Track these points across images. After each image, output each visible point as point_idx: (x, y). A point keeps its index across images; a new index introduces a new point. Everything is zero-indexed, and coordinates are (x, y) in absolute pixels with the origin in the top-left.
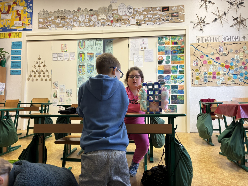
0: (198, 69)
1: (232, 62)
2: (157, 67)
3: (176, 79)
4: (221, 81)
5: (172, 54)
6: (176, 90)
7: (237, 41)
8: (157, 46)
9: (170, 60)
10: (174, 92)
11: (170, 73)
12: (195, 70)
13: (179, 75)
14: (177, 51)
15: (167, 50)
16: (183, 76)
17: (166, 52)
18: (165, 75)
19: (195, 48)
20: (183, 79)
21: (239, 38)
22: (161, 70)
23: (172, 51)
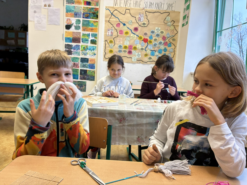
0: (113, 40)
1: (151, 36)
2: (64, 32)
3: (87, 50)
4: (137, 57)
5: (83, 18)
6: (86, 63)
7: (160, 9)
8: (65, 4)
9: (81, 25)
10: (84, 66)
11: (79, 42)
12: (108, 41)
13: (90, 46)
14: (90, 14)
15: (77, 11)
16: (94, 48)
17: (76, 15)
18: (74, 44)
19: (111, 13)
20: (94, 51)
21: (163, 5)
22: (68, 37)
23: (83, 14)
